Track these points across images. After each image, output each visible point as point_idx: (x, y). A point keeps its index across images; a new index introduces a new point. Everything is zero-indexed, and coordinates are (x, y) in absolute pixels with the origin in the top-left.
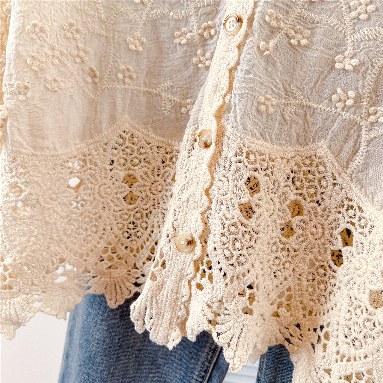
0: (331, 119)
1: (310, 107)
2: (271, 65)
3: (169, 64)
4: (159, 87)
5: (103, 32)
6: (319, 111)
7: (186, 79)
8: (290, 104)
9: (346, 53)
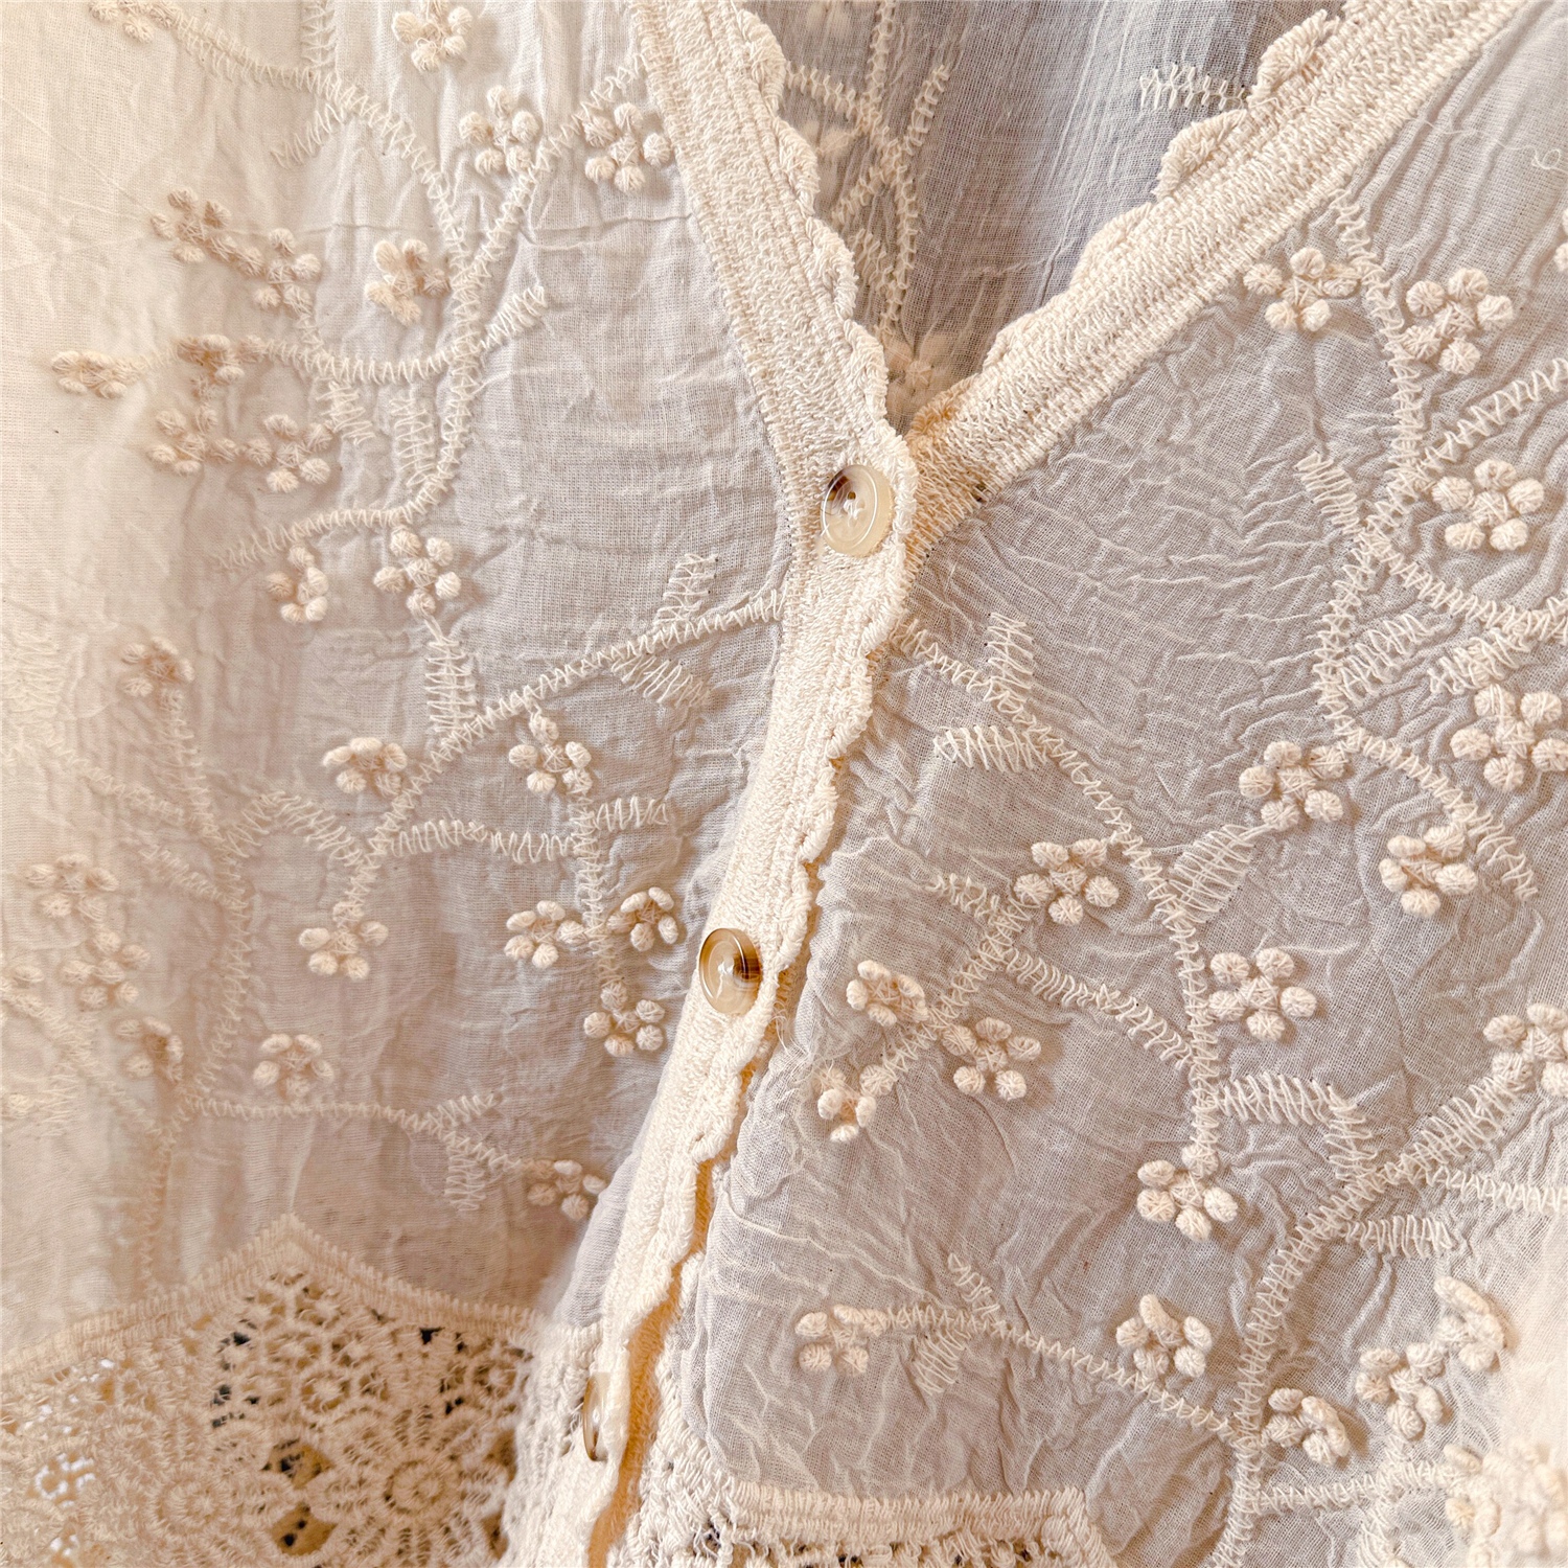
0: (1111, 1407)
1: (1026, 1351)
2: (865, 1172)
3: (481, 1025)
4: (433, 1110)
5: (204, 886)
6: (1063, 1371)
7: (551, 1089)
8: (943, 1328)
9: (1188, 1155)
